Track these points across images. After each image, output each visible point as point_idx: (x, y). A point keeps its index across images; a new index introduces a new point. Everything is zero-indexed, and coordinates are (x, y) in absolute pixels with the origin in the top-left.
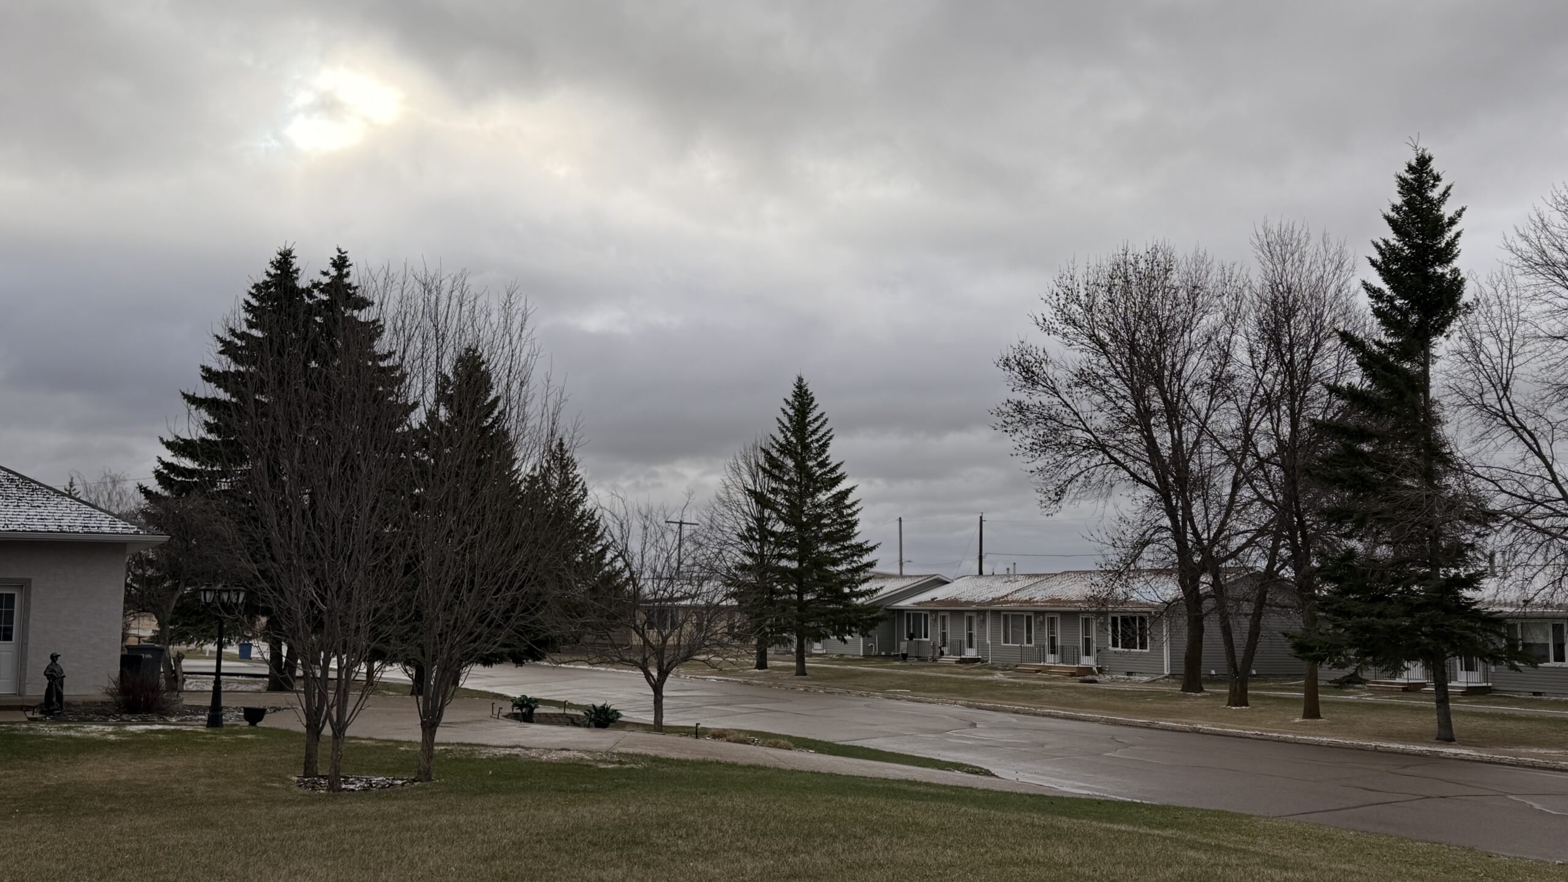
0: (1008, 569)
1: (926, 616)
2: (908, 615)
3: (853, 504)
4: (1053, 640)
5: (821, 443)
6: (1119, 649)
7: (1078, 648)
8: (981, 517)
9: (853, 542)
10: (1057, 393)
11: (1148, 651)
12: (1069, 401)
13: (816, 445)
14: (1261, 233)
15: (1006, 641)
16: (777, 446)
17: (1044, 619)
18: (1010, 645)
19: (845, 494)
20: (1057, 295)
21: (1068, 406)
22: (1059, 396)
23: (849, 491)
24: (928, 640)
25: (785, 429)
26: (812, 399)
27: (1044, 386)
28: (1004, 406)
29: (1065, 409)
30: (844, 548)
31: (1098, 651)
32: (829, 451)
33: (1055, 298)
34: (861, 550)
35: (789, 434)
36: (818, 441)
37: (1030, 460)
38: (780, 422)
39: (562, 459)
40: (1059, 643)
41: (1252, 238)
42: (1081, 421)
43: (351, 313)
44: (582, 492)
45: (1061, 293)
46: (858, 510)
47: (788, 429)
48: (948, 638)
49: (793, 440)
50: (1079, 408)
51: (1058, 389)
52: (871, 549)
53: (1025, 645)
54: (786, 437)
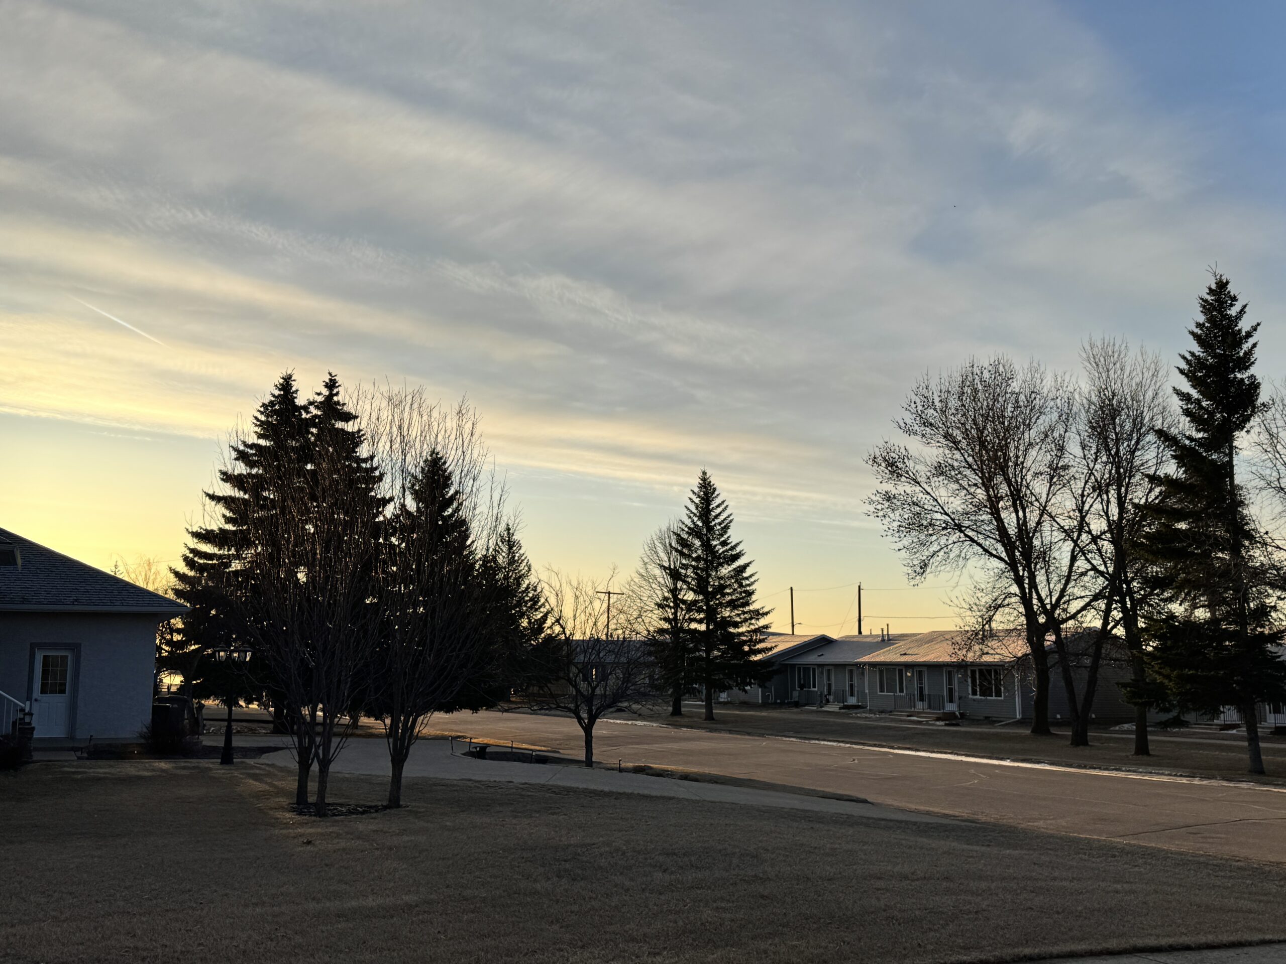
0: (882, 630)
1: (814, 670)
2: (799, 669)
3: (751, 576)
4: (921, 689)
5: (722, 526)
6: (978, 697)
7: (943, 697)
8: (859, 587)
9: (751, 608)
10: (918, 483)
11: (1002, 698)
12: (929, 489)
13: (719, 527)
14: (1088, 348)
15: (882, 691)
16: (686, 529)
17: (913, 671)
18: (885, 693)
19: (743, 568)
20: (915, 403)
21: (928, 493)
22: (920, 486)
23: (747, 565)
24: (816, 689)
25: (692, 515)
26: (715, 490)
27: (907, 478)
28: (874, 496)
29: (924, 496)
30: (744, 613)
31: (960, 698)
32: (730, 532)
33: (913, 405)
34: (758, 614)
35: (696, 519)
36: (720, 524)
37: (898, 539)
38: (688, 509)
39: (509, 541)
40: (926, 692)
41: (1081, 352)
42: (940, 505)
43: (340, 425)
44: (526, 568)
45: (918, 401)
46: (755, 581)
47: (695, 515)
48: (833, 688)
49: (700, 523)
50: (938, 494)
51: (919, 479)
52: (767, 613)
53: (898, 694)
54: (693, 521)
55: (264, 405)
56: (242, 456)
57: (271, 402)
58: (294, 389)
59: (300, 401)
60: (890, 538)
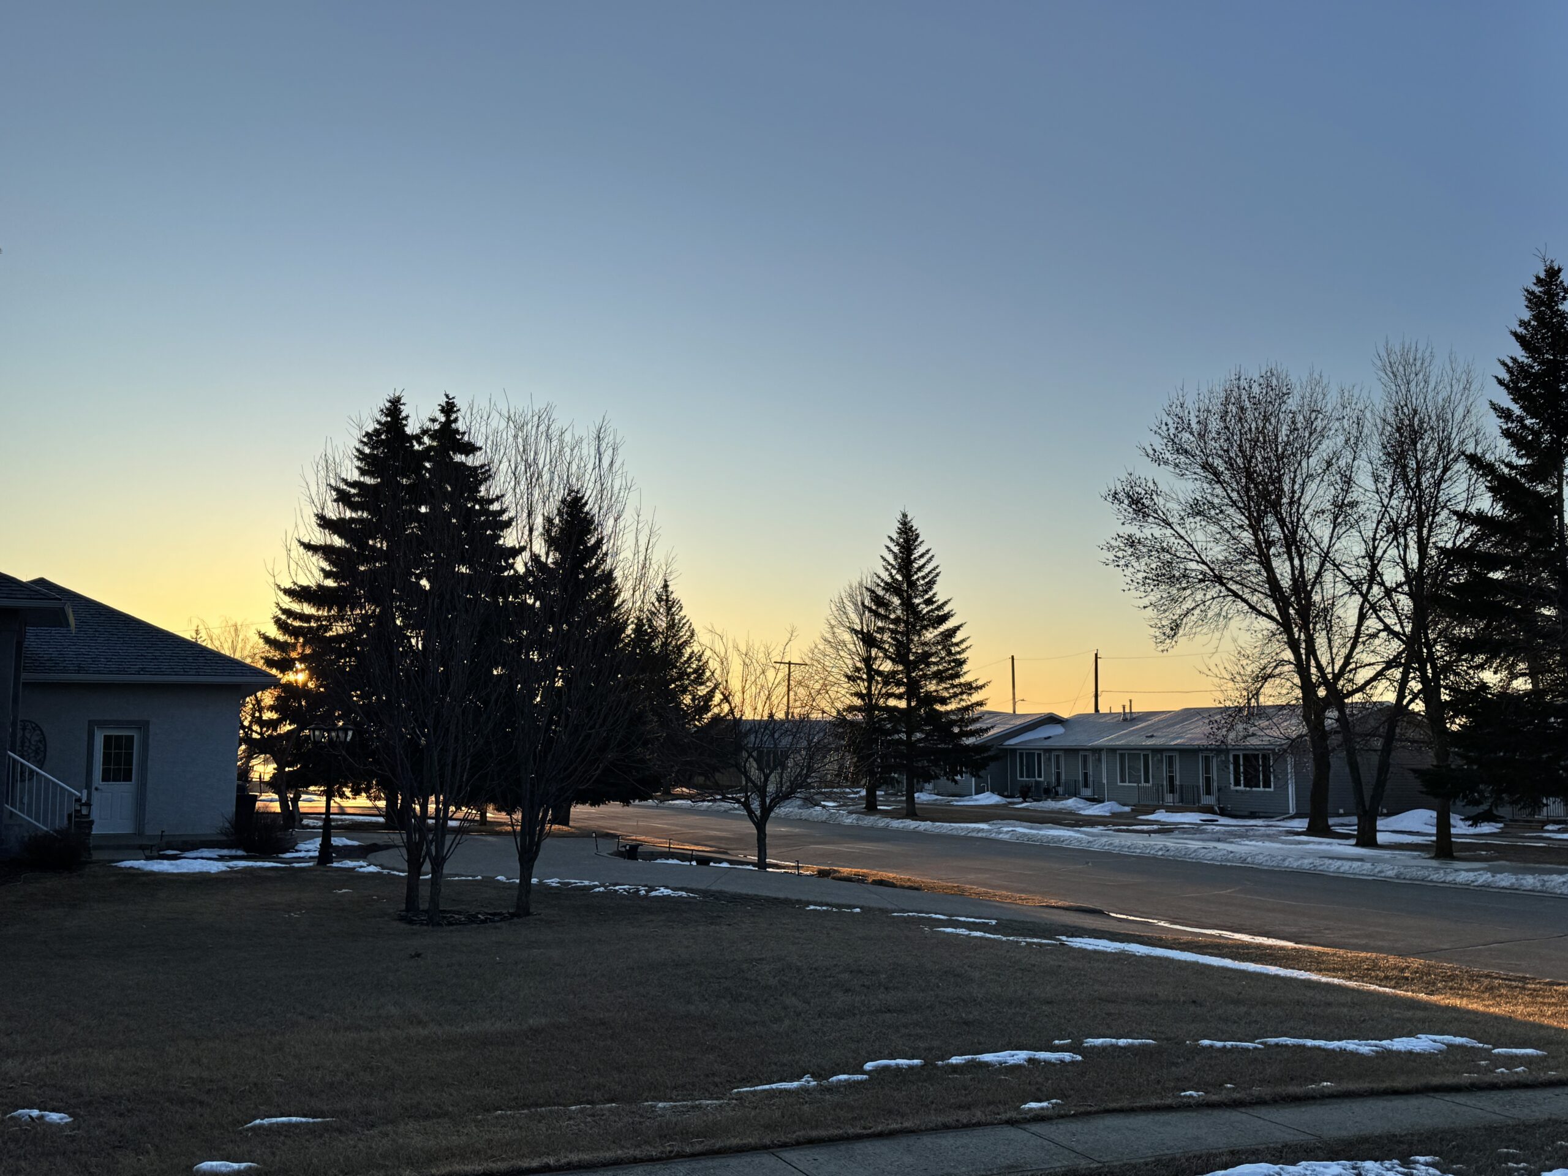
0: (1124, 707)
1: (1039, 755)
2: (1021, 755)
3: (962, 641)
4: (1171, 779)
5: (926, 580)
6: (1242, 788)
7: (1198, 787)
8: (1096, 655)
9: (962, 680)
10: (1169, 525)
11: (1272, 789)
12: (1182, 532)
13: (922, 582)
14: (1383, 354)
15: (1123, 781)
16: (882, 584)
17: (1162, 757)
18: (1127, 784)
19: (953, 632)
20: (1166, 424)
21: (1182, 538)
22: (1172, 528)
23: (957, 628)
24: (1042, 779)
25: (889, 567)
26: (917, 536)
27: (1155, 518)
28: (1114, 541)
29: (1176, 541)
30: (953, 686)
31: (1219, 790)
32: (936, 588)
33: (1164, 428)
34: (970, 688)
35: (894, 572)
36: (924, 578)
37: (1143, 594)
38: (885, 560)
39: (667, 601)
40: (1177, 782)
41: (1374, 360)
42: (1196, 552)
43: (459, 458)
44: (688, 634)
45: (1170, 422)
46: (967, 648)
47: (893, 567)
48: (1063, 777)
49: (899, 577)
50: (1193, 539)
51: (1171, 520)
52: (981, 687)
53: (1143, 784)
54: (891, 574)
55: (367, 434)
56: (343, 497)
57: (376, 430)
58: (404, 414)
59: (411, 429)
60: (1133, 592)
